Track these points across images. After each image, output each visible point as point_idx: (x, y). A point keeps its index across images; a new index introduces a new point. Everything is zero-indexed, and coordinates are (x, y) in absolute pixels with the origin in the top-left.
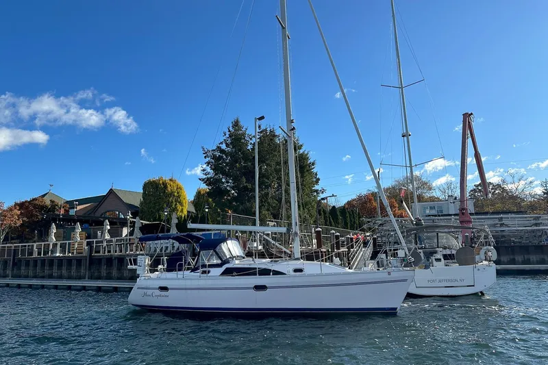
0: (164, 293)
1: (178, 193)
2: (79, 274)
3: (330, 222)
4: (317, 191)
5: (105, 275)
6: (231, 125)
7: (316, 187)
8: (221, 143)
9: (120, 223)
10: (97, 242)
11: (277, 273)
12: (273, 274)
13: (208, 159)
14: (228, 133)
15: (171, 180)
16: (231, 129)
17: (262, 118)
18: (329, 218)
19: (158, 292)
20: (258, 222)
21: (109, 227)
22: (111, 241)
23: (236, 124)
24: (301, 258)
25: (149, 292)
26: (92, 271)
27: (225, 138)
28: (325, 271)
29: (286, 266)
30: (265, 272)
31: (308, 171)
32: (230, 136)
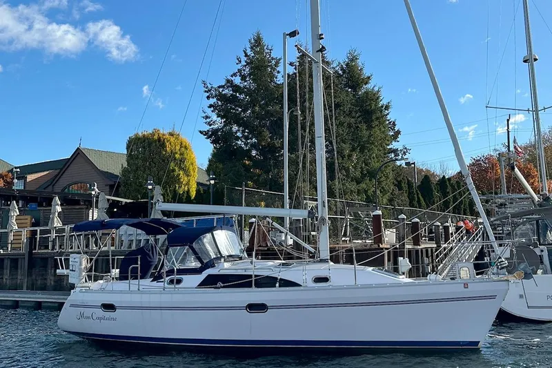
0: (109, 314)
1: (181, 154)
2: (14, 282)
3: (419, 201)
4: (395, 151)
5: (52, 283)
6: (248, 46)
7: (394, 145)
8: (235, 75)
9: (85, 201)
10: (42, 232)
11: (286, 283)
12: (280, 286)
13: (213, 101)
14: (244, 59)
15: (171, 134)
16: (249, 52)
17: (293, 34)
18: (418, 194)
19: (100, 312)
20: (287, 200)
21: (59, 209)
22: (63, 230)
23: (257, 42)
24: (332, 259)
25: (88, 312)
26: (34, 277)
27: (239, 67)
28: (361, 281)
29: (301, 272)
30: (267, 282)
31: (377, 118)
32: (248, 64)
